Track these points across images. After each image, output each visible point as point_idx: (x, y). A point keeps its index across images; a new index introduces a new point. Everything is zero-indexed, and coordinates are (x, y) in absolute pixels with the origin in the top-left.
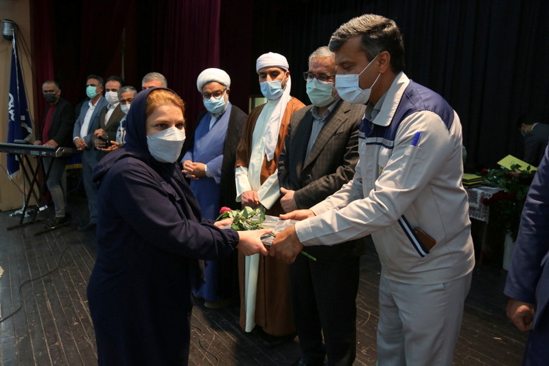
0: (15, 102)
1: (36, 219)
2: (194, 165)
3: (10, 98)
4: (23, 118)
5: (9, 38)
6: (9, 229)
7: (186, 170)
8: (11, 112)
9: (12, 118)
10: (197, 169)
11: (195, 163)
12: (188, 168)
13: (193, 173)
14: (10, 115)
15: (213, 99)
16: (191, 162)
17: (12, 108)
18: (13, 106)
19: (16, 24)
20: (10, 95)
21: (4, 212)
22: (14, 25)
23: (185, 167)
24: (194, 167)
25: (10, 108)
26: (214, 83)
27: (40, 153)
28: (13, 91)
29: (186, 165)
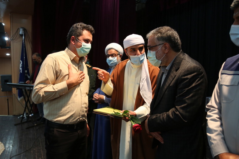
0: (23, 64)
1: (29, 120)
2: (99, 96)
3: (21, 62)
4: (26, 71)
5: (22, 35)
6: (15, 125)
7: (95, 98)
8: (21, 69)
9: (21, 72)
10: (100, 98)
11: (99, 95)
12: (95, 97)
13: (98, 100)
14: (20, 70)
15: (110, 58)
16: (98, 94)
17: (21, 67)
18: (21, 66)
19: (26, 29)
20: (21, 61)
21: (16, 116)
22: (25, 30)
23: (94, 97)
24: (99, 97)
25: (20, 67)
26: (112, 50)
27: (30, 88)
28: (22, 59)
29: (95, 96)
